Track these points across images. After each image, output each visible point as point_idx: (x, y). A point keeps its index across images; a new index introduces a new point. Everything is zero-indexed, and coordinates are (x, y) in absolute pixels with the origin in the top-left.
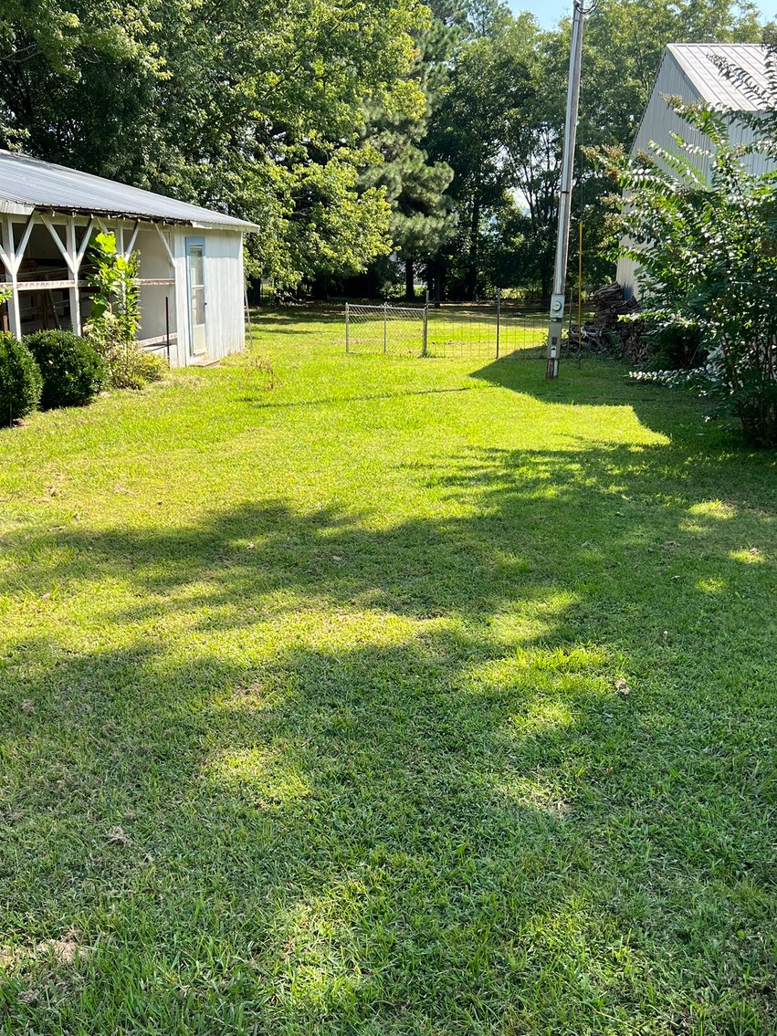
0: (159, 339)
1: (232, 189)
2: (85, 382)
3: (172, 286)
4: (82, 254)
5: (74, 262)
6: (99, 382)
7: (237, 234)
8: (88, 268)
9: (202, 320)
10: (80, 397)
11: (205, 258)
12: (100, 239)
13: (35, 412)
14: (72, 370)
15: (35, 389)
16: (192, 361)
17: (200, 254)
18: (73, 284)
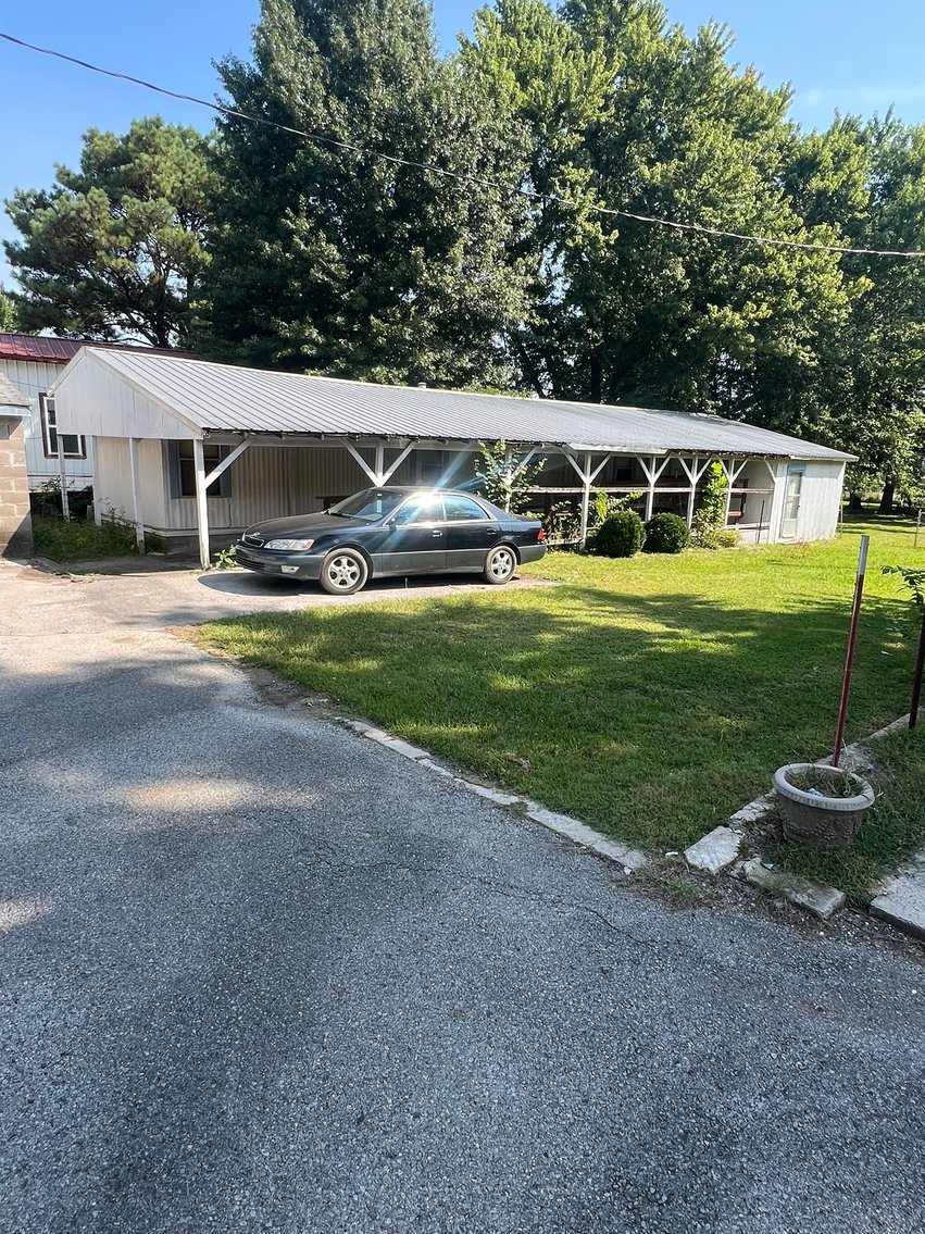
0: (754, 525)
1: (871, 431)
2: (675, 540)
3: (772, 493)
4: (700, 474)
5: (694, 478)
6: (683, 542)
7: (841, 463)
8: (704, 481)
9: (795, 515)
10: (672, 548)
11: (803, 478)
12: (714, 465)
13: (639, 553)
14: (669, 534)
15: (641, 539)
16: (781, 541)
17: (801, 475)
18: (693, 490)
